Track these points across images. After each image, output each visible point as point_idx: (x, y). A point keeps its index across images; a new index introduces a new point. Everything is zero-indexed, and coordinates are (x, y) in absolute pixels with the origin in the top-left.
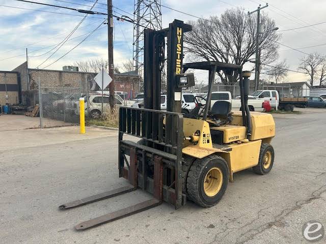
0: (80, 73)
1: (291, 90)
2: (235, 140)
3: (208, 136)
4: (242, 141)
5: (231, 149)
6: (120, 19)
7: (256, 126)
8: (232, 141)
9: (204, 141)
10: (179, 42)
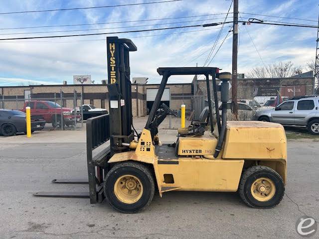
2: (195, 154)
3: (149, 144)
4: (206, 156)
5: (177, 163)
6: (246, 23)
7: (229, 142)
8: (189, 154)
9: (142, 149)
10: (112, 56)
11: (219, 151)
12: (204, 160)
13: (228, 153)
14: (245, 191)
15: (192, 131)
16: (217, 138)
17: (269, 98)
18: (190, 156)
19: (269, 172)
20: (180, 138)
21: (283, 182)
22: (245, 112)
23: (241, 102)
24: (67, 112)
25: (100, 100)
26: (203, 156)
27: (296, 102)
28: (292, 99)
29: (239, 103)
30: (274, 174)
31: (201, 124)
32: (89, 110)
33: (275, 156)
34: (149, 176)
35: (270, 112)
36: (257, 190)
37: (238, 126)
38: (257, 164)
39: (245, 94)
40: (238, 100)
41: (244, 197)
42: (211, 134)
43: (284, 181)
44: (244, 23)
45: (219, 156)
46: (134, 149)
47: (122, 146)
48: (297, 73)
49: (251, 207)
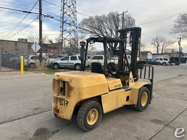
0: (28, 43)
1: (142, 55)
35: (59, 61)
44: (45, 16)
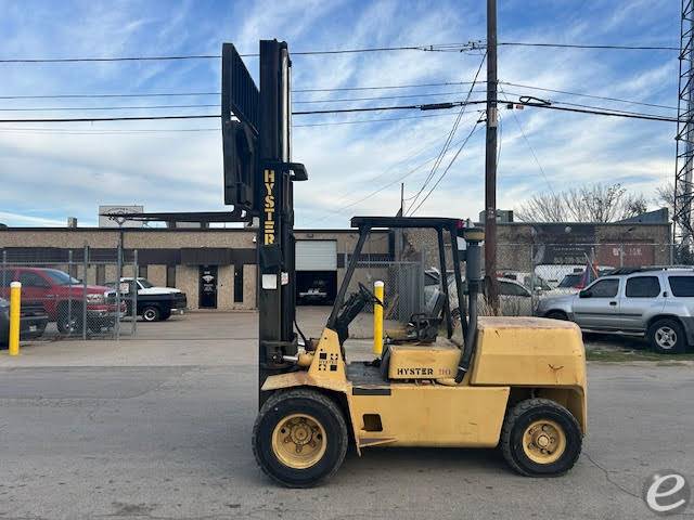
2: (420, 376)
3: (335, 357)
4: (440, 381)
5: (388, 392)
6: (515, 106)
7: (483, 353)
8: (409, 376)
9: (322, 367)
10: (270, 193)
11: (464, 371)
12: (438, 387)
13: (481, 375)
14: (512, 444)
15: (414, 335)
16: (459, 347)
17: (569, 270)
18: (412, 381)
19: (554, 409)
20: (392, 347)
21: (579, 428)
22: (514, 299)
23: (506, 277)
24: (96, 296)
25: (164, 267)
26: (435, 380)
27: (623, 281)
28: (616, 274)
29: (501, 280)
30: (563, 413)
31: (430, 321)
32: (140, 292)
33: (562, 380)
34: (339, 416)
35: (570, 300)
36: (534, 444)
37: (500, 325)
38: (533, 395)
39: (516, 259)
40: (498, 272)
41: (509, 456)
42: (447, 341)
43: (581, 425)
44: (510, 106)
45: (465, 381)
46: (305, 368)
47: (283, 361)
48: (634, 210)
49: (524, 475)
